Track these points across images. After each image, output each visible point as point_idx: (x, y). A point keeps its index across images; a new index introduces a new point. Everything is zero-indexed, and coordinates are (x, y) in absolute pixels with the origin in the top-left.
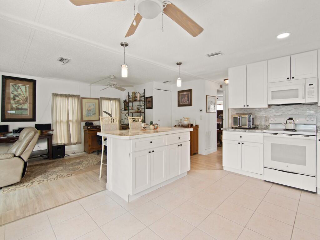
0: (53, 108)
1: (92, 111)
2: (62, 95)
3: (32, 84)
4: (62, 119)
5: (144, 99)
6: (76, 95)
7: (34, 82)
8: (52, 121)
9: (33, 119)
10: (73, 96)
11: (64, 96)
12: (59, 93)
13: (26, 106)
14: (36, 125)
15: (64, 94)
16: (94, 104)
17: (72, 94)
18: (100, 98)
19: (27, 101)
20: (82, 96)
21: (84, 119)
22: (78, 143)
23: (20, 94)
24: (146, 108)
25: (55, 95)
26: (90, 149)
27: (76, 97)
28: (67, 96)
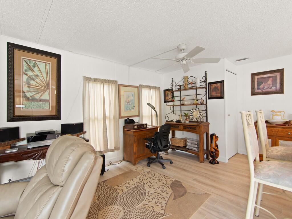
0: (85, 98)
1: (131, 103)
2: (96, 80)
3: (54, 60)
4: (96, 116)
5: (206, 85)
6: (113, 81)
7: (58, 57)
8: (83, 119)
9: (57, 117)
10: (109, 82)
11: (98, 82)
12: (92, 77)
13: (46, 96)
14: (63, 126)
15: (99, 78)
16: (133, 93)
17: (108, 79)
18: (140, 85)
19: (48, 87)
20: (119, 83)
21: (123, 115)
22: (116, 149)
23: (38, 75)
24: (209, 98)
25: (87, 79)
26: (136, 158)
27: (113, 83)
28: (103, 82)
